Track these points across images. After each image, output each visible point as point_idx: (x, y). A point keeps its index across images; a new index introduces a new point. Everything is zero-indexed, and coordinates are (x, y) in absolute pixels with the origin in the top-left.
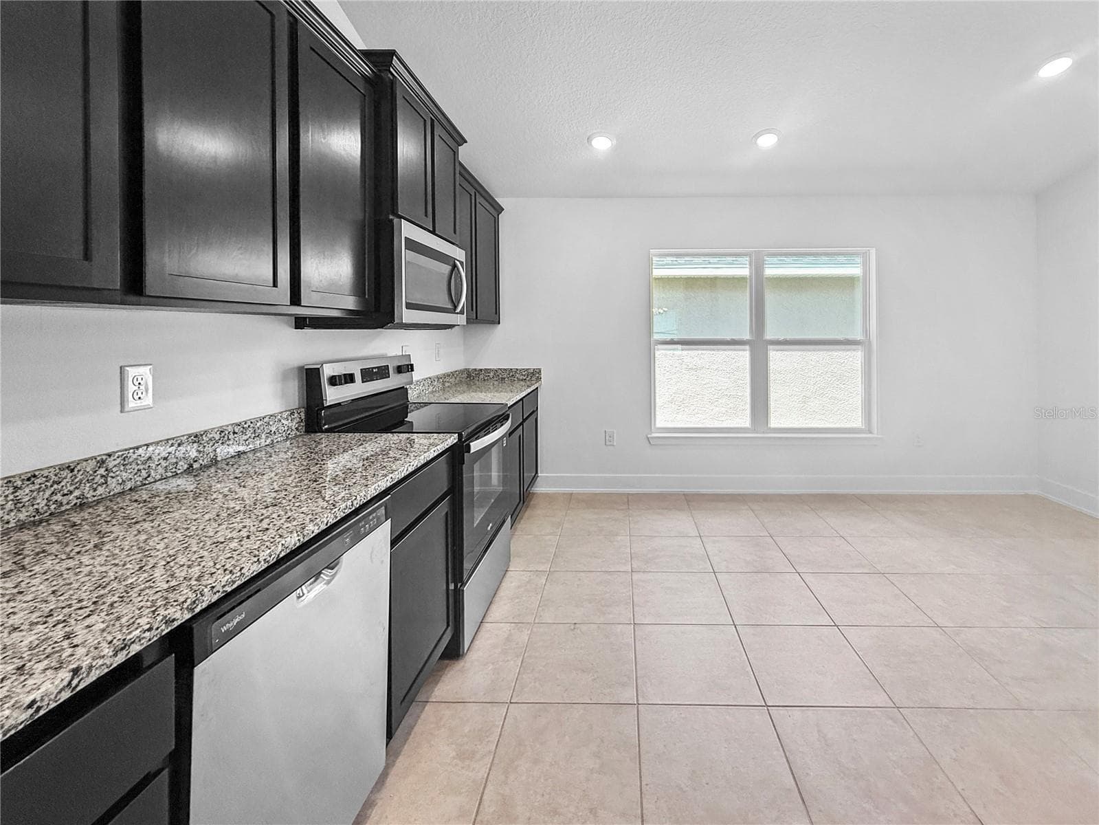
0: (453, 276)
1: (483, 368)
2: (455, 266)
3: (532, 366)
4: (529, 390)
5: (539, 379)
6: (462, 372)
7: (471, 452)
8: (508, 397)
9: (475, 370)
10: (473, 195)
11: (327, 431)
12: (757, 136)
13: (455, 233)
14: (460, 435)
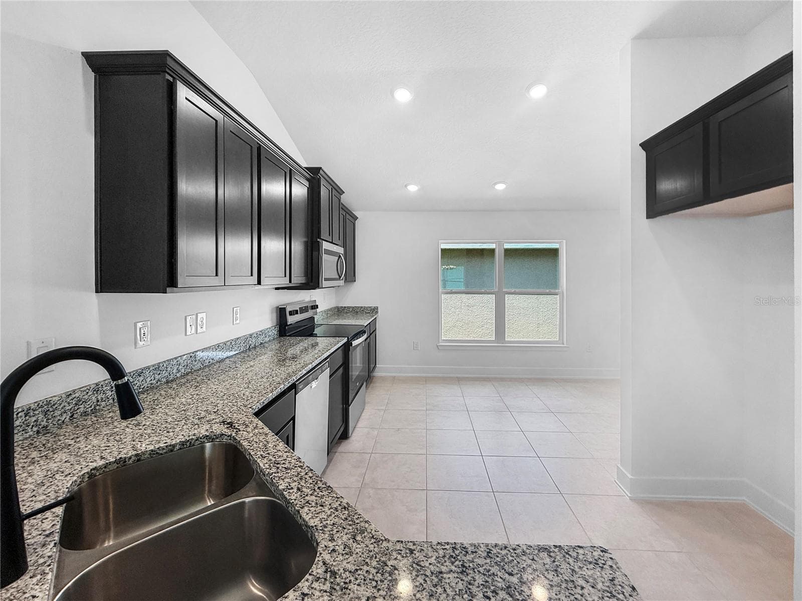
0: (339, 262)
1: (346, 306)
2: (340, 256)
3: (373, 305)
4: (373, 318)
5: (377, 312)
6: (335, 308)
7: (353, 346)
8: (364, 322)
9: (342, 307)
10: (345, 215)
11: (289, 336)
12: (496, 184)
13: (339, 239)
14: (348, 338)
